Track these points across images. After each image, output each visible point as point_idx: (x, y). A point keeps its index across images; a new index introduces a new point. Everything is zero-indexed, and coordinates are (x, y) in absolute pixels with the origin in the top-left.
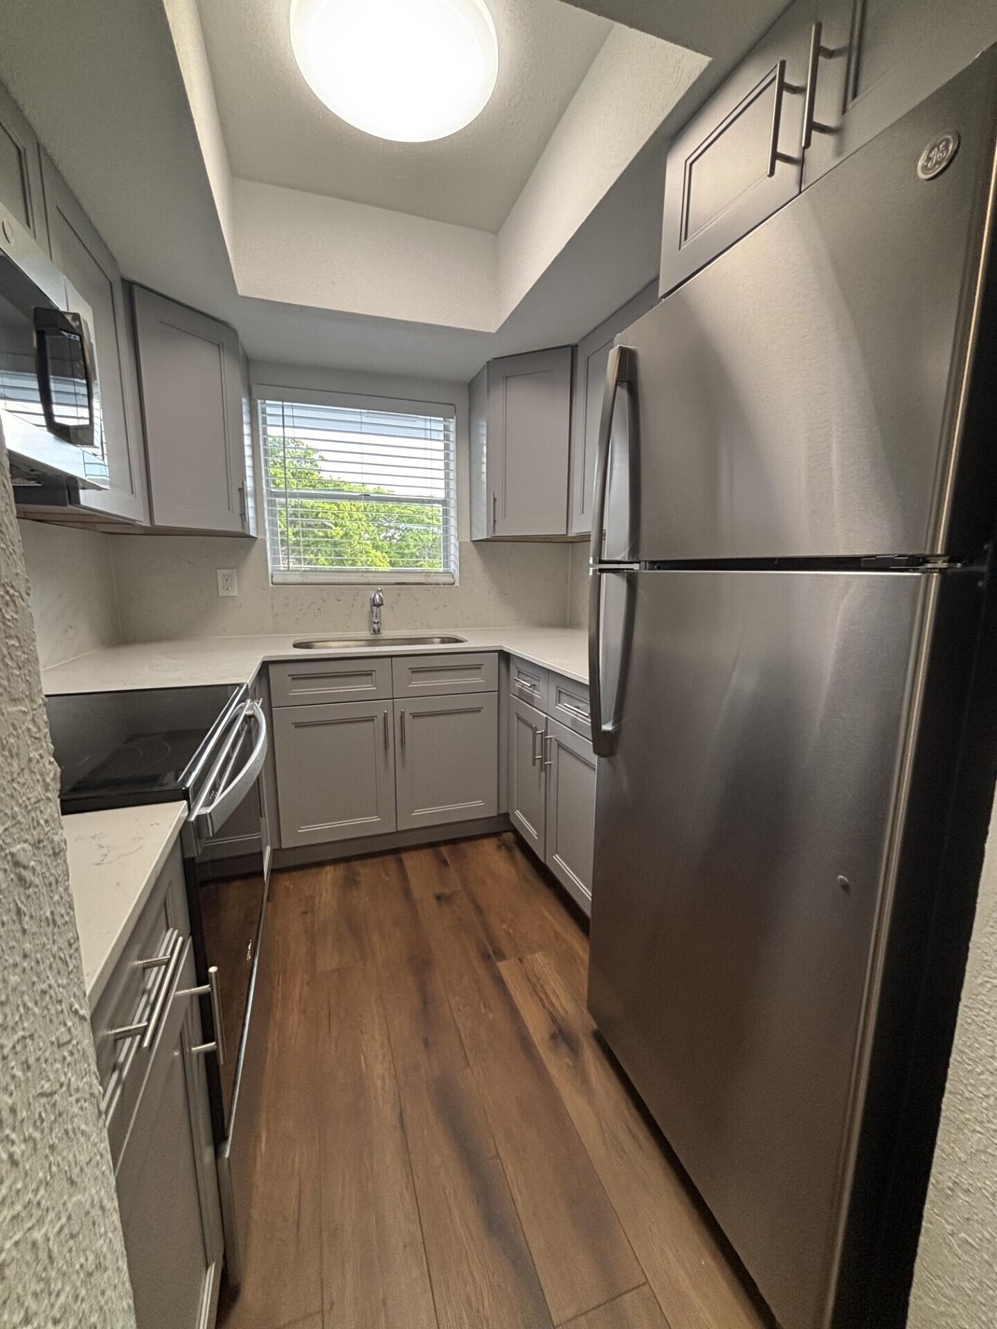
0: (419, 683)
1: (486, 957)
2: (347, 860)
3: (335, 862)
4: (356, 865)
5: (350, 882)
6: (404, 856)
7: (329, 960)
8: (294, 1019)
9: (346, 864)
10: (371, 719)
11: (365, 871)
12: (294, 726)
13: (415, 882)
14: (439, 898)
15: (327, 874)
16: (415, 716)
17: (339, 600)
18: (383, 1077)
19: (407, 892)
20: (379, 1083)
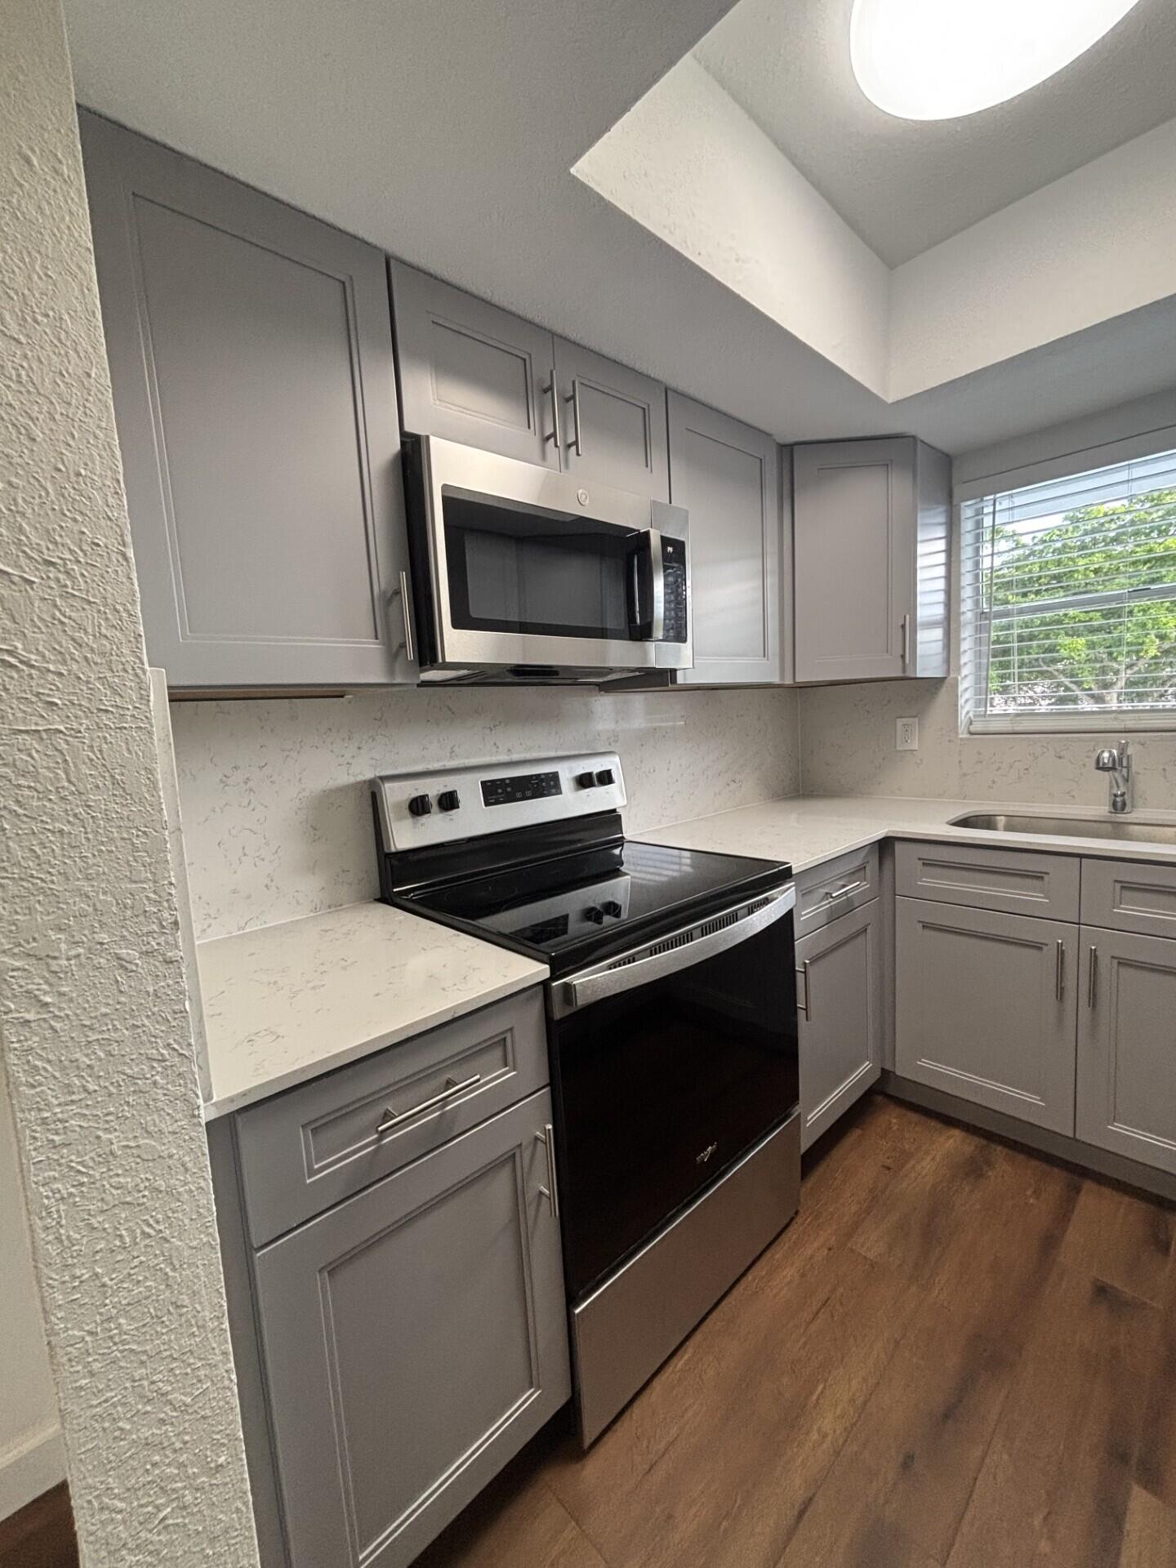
0: (1134, 910)
1: (1118, 1455)
2: (990, 1137)
3: (970, 1129)
4: (999, 1150)
5: (974, 1170)
6: (1088, 1185)
7: (872, 1243)
8: (789, 1273)
9: (984, 1142)
10: (1037, 947)
11: (1004, 1169)
12: (921, 925)
13: (1074, 1236)
14: (1101, 1291)
15: (949, 1138)
16: (1123, 963)
17: (1060, 757)
18: (825, 1436)
19: (1049, 1243)
20: (815, 1436)
